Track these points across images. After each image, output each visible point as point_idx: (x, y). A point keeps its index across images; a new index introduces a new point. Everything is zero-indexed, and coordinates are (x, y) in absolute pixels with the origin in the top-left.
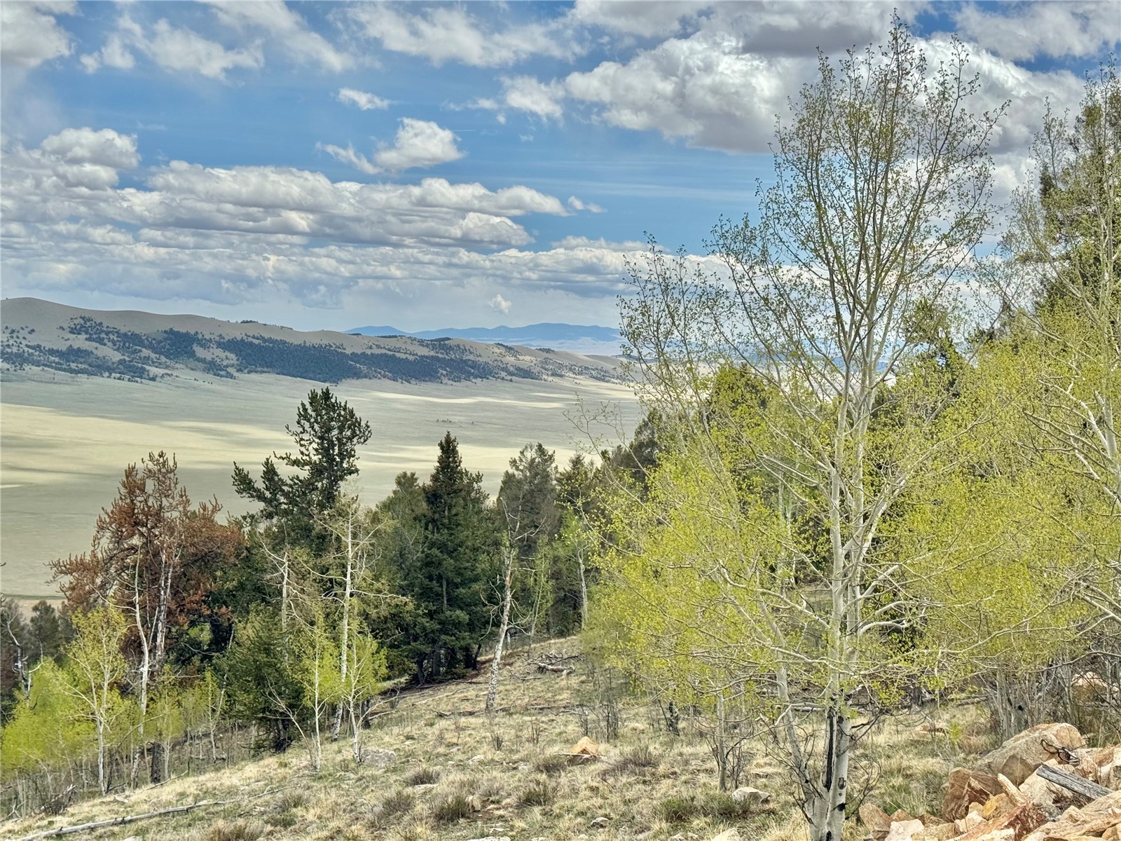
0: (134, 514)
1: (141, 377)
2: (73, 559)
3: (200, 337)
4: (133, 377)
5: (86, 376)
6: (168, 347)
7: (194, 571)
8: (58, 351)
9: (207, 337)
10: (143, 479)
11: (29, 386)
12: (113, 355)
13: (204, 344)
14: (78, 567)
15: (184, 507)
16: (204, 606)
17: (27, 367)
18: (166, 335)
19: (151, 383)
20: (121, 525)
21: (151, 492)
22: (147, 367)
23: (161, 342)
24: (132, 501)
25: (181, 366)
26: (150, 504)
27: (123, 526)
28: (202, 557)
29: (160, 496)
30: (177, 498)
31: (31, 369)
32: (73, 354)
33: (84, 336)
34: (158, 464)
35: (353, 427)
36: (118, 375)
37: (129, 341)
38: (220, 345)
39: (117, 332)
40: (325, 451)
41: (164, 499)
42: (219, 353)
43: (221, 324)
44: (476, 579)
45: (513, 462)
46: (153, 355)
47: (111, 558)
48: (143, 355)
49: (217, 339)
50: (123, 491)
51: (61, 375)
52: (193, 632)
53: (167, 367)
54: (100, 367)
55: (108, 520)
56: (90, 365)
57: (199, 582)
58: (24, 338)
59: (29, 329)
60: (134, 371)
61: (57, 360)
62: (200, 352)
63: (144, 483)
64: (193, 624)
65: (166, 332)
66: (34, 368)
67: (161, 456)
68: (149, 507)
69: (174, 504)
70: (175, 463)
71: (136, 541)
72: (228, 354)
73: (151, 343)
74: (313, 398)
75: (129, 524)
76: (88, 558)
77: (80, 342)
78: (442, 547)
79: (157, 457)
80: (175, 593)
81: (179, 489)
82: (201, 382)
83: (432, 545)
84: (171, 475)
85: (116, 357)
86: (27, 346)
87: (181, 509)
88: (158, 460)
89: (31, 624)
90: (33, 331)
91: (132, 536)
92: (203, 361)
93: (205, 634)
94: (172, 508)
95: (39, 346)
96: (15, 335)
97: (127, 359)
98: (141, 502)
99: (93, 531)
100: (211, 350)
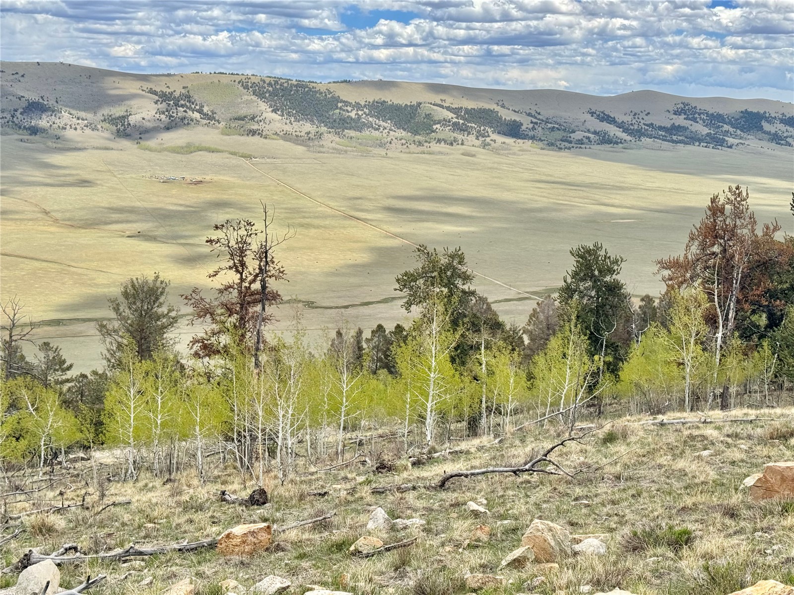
0: (715, 230)
1: (722, 146)
2: (672, 259)
3: (767, 115)
4: (716, 145)
5: (682, 145)
6: (743, 123)
7: (757, 273)
8: (664, 128)
9: (773, 116)
10: (723, 205)
11: (644, 152)
12: (701, 129)
13: (770, 120)
14: (674, 265)
15: (752, 226)
16: (763, 299)
17: (643, 139)
18: (742, 115)
19: (729, 150)
20: (706, 237)
21: (728, 214)
22: (727, 138)
23: (738, 119)
24: (715, 220)
25: (752, 137)
26: (727, 223)
27: (707, 238)
28: (764, 263)
29: (735, 217)
30: (747, 219)
31: (646, 140)
32: (675, 129)
33: (683, 116)
34: (735, 194)
36: (705, 144)
37: (715, 119)
38: (782, 121)
39: (707, 113)
41: (738, 220)
42: (781, 127)
43: (784, 105)
46: (731, 130)
47: (698, 260)
48: (724, 129)
49: (781, 116)
50: (709, 213)
51: (666, 144)
52: (754, 318)
53: (741, 138)
54: (694, 139)
55: (697, 233)
56: (686, 137)
57: (760, 281)
58: (643, 119)
59: (646, 113)
60: (717, 141)
61: (663, 133)
62: (766, 126)
63: (724, 208)
64: (754, 312)
65: (742, 112)
66: (648, 139)
67: (737, 188)
68: (726, 225)
69: (745, 223)
70: (747, 194)
71: (716, 249)
72: (788, 128)
73: (730, 120)
75: (712, 236)
76: (682, 259)
77: (680, 121)
79: (734, 189)
80: (743, 288)
81: (749, 213)
82: (766, 149)
84: (744, 203)
85: (705, 131)
86: (644, 124)
87: (750, 227)
88: (735, 192)
89: (639, 310)
90: (649, 113)
91: (713, 245)
92: (769, 133)
93: (762, 320)
94: (743, 226)
95: (652, 124)
96: (636, 117)
97: (712, 132)
98: (721, 221)
99: (687, 240)
100: (775, 125)
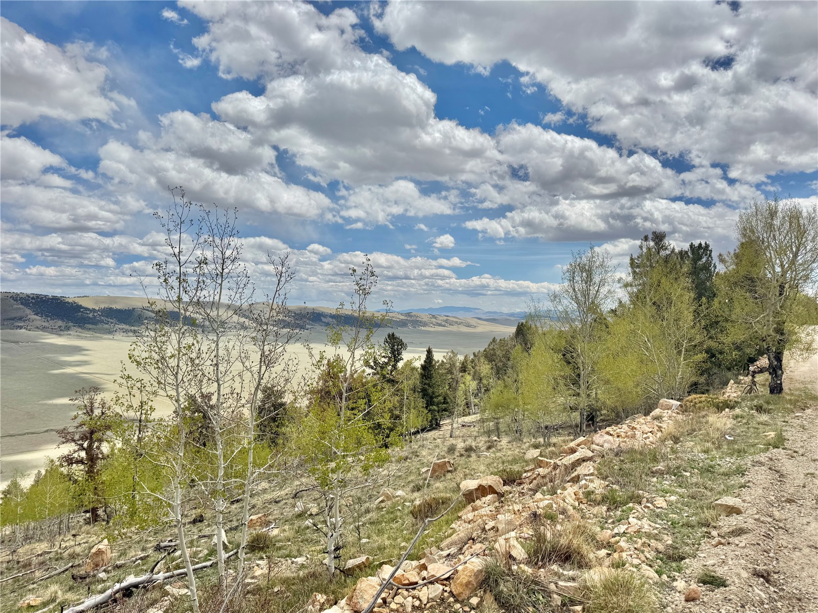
6: (312, 318)
13: (325, 316)
25: (317, 325)
35: (402, 345)
36: (295, 328)
37: (299, 316)
38: (330, 317)
40: (393, 352)
42: (331, 320)
44: (439, 396)
45: (444, 357)
46: (307, 321)
48: (304, 321)
53: (312, 325)
62: (323, 319)
74: (389, 336)
78: (429, 385)
83: (425, 384)
